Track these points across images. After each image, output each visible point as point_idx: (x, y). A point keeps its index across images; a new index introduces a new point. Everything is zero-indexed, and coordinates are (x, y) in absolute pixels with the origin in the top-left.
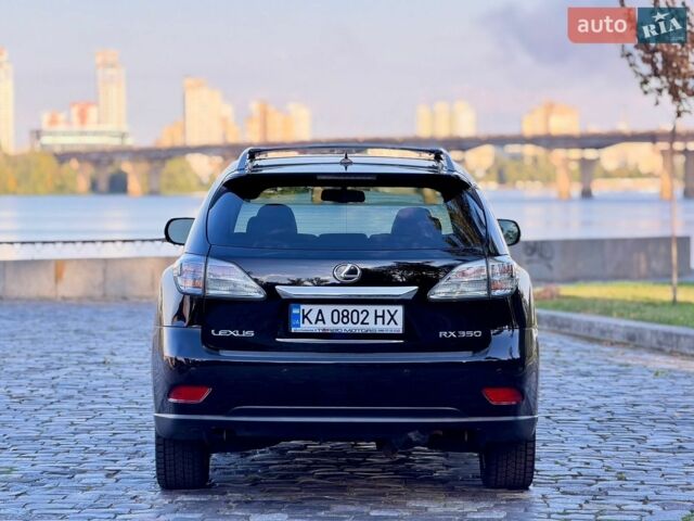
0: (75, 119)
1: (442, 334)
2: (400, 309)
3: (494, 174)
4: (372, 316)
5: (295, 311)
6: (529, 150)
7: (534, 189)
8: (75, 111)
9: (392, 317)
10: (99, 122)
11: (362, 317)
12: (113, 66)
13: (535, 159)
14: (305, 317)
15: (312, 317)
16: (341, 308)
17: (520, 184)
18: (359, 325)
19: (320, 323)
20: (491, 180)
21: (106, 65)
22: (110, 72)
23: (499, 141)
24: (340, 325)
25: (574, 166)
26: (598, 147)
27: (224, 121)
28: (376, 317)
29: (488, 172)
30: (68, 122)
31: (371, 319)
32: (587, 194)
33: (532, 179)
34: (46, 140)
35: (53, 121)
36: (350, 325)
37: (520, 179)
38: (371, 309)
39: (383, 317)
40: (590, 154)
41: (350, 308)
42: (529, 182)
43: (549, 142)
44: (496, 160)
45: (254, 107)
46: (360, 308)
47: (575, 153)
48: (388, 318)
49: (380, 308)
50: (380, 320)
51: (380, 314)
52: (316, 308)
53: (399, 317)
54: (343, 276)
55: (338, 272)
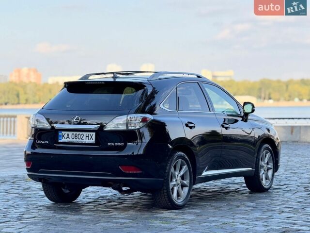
1: (109, 144)
2: (94, 134)
5: (60, 134)
11: (81, 137)
14: (63, 136)
15: (66, 136)
16: (75, 133)
18: (80, 140)
19: (68, 138)
24: (74, 140)
28: (86, 136)
31: (84, 138)
36: (78, 140)
38: (84, 133)
41: (78, 133)
46: (81, 133)
48: (90, 137)
49: (88, 133)
50: (87, 138)
51: (87, 135)
52: (67, 133)
53: (94, 137)
54: (74, 120)
55: (73, 119)
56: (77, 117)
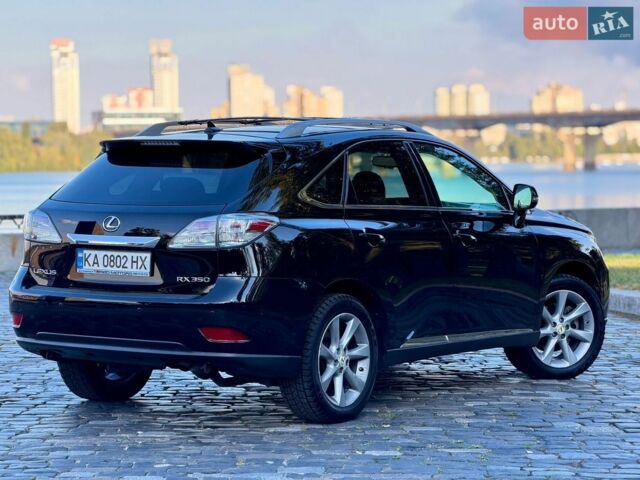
0: (133, 102)
1: (180, 279)
2: (148, 255)
3: (506, 150)
4: (130, 261)
5: (80, 255)
6: (538, 128)
7: (542, 164)
8: (133, 95)
9: (143, 262)
10: (154, 104)
11: (123, 262)
12: (166, 55)
13: (543, 137)
14: (86, 260)
15: (91, 260)
16: (109, 253)
17: (530, 159)
18: (121, 269)
19: (96, 266)
20: (504, 155)
21: (160, 55)
22: (164, 60)
23: (511, 120)
24: (109, 268)
25: (578, 142)
26: (600, 125)
27: (265, 103)
28: (133, 262)
29: (501, 147)
30: (127, 104)
31: (128, 264)
32: (590, 167)
33: (540, 154)
34: (107, 121)
35: (114, 105)
36: (115, 268)
37: (531, 154)
38: (129, 255)
39: (137, 262)
40: (593, 131)
41: (115, 254)
42: (538, 157)
43: (556, 120)
44: (507, 137)
45: (292, 90)
46: (122, 254)
47: (580, 131)
48: (140, 263)
49: (135, 255)
50: (135, 264)
51: (135, 259)
52: (93, 253)
53: (148, 263)
54: (108, 226)
55: (106, 222)
56: (113, 218)
